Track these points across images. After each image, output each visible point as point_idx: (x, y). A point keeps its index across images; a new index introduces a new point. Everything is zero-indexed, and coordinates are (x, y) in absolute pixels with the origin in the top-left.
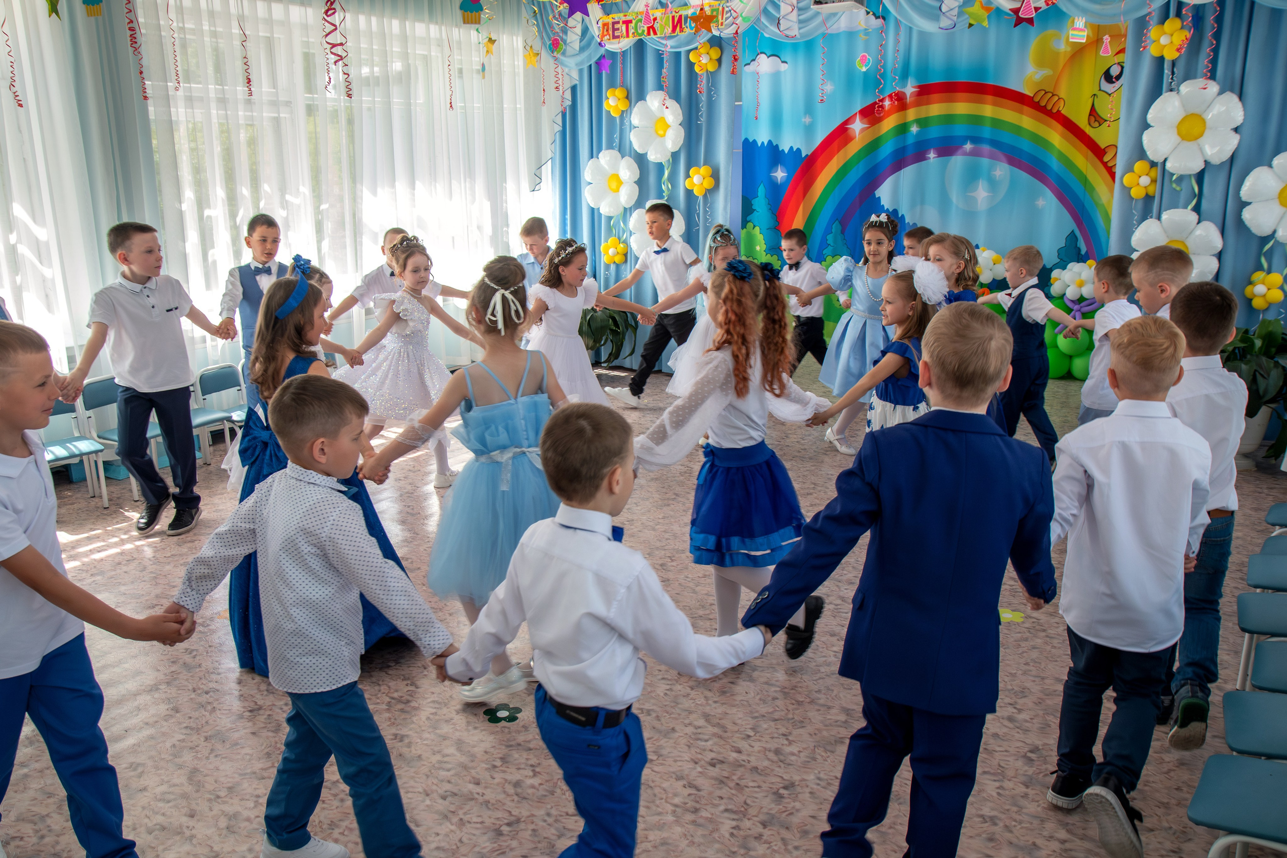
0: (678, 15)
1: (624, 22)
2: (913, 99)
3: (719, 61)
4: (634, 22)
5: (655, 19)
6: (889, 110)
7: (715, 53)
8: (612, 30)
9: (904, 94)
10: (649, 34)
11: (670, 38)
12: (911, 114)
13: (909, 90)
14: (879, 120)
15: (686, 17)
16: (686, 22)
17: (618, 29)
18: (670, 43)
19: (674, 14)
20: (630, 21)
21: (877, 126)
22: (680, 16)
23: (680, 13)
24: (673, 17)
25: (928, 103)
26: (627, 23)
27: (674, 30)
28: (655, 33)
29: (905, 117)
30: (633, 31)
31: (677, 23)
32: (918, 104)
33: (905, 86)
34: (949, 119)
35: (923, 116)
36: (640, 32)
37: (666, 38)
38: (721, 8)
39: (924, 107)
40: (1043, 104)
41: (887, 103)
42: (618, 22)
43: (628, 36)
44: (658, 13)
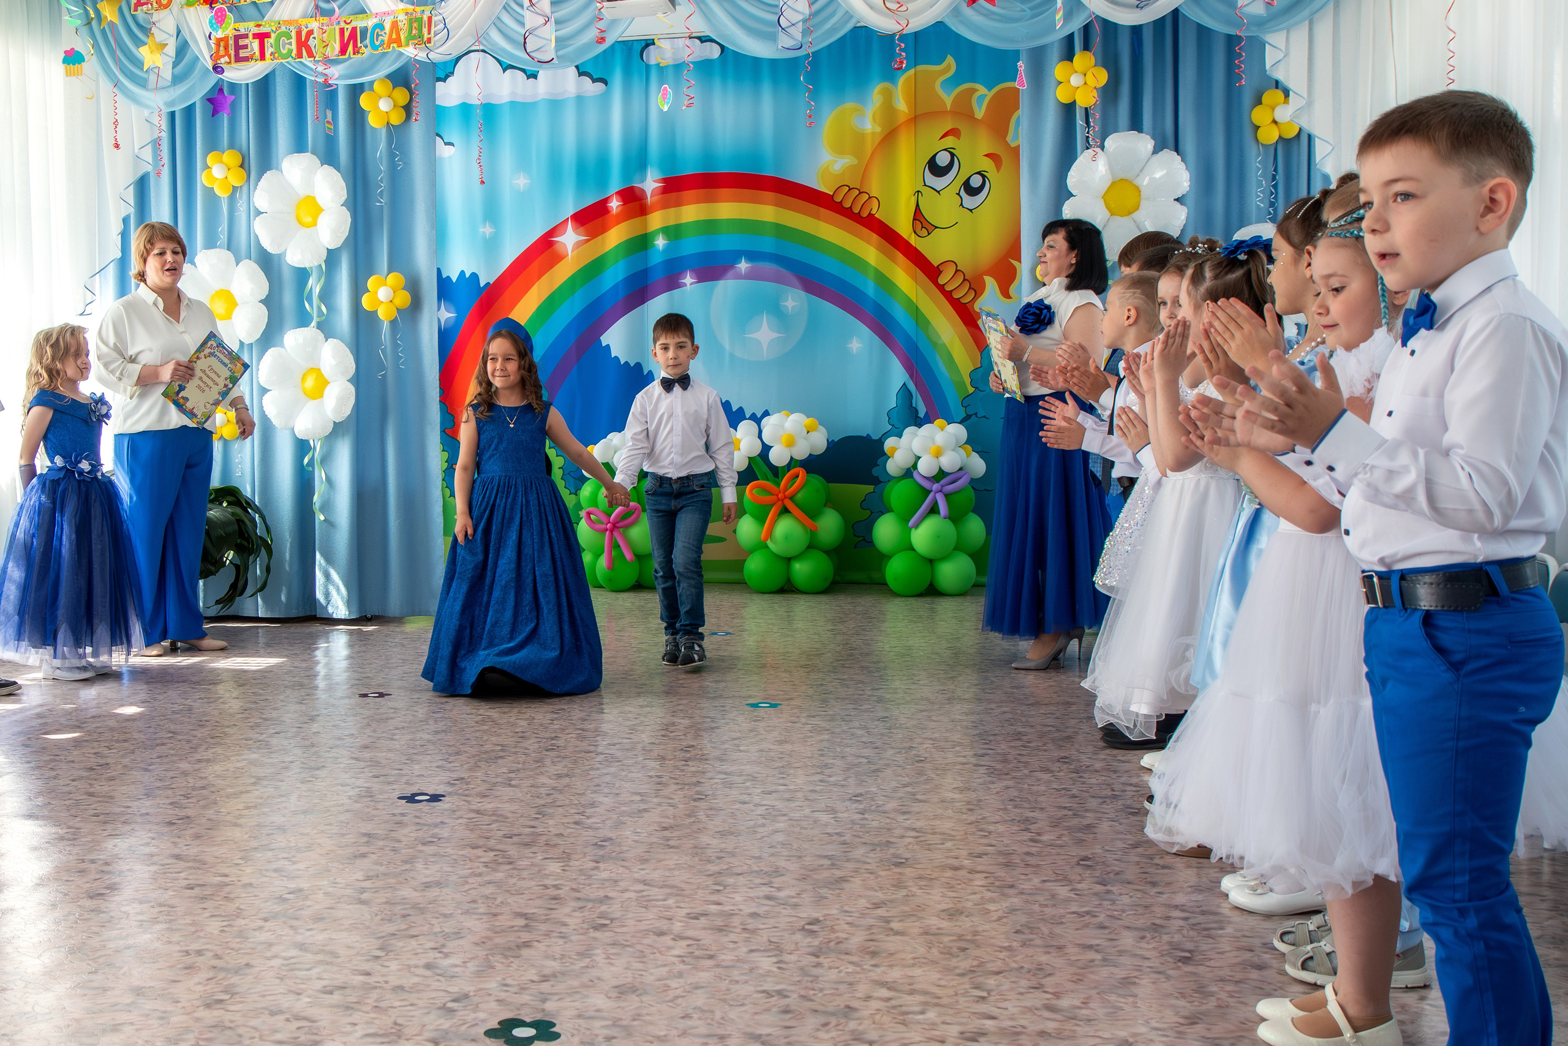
0: (350, 27)
1: (255, 36)
2: (656, 198)
3: (408, 109)
4: (273, 35)
5: (310, 32)
6: (618, 215)
7: (401, 96)
8: (236, 49)
9: (643, 191)
10: (300, 55)
11: (335, 62)
12: (656, 220)
13: (650, 184)
14: (604, 230)
15: (364, 31)
16: (363, 39)
17: (245, 47)
18: (335, 72)
19: (343, 25)
20: (267, 35)
21: (600, 237)
22: (354, 29)
23: (353, 24)
24: (342, 31)
25: (679, 204)
26: (262, 37)
27: (343, 51)
28: (310, 54)
29: (645, 225)
30: (271, 50)
31: (350, 40)
32: (665, 206)
33: (643, 180)
34: (710, 226)
35: (672, 223)
36: (284, 52)
37: (328, 61)
38: (425, 18)
39: (672, 210)
40: (847, 205)
41: (615, 204)
42: (246, 36)
43: (262, 57)
44: (314, 25)
